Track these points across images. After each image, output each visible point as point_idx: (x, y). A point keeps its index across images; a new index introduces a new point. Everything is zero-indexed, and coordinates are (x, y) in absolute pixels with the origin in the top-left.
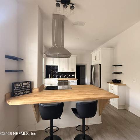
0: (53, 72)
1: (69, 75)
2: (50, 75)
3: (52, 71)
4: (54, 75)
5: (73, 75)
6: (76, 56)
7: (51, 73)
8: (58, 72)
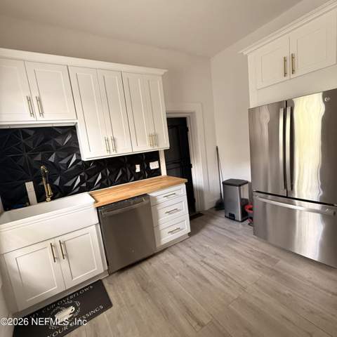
0: (48, 164)
1: (138, 169)
2: (30, 186)
3: (39, 158)
4: (57, 182)
5: (154, 166)
6: (162, 72)
7: (37, 170)
8: (79, 160)
